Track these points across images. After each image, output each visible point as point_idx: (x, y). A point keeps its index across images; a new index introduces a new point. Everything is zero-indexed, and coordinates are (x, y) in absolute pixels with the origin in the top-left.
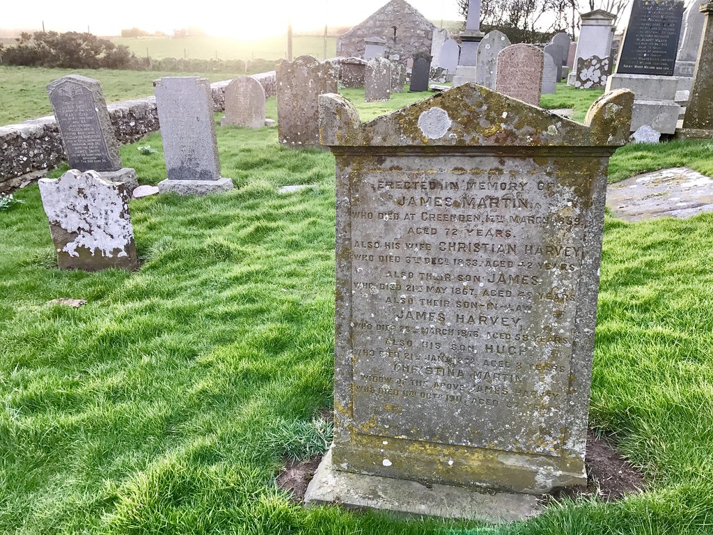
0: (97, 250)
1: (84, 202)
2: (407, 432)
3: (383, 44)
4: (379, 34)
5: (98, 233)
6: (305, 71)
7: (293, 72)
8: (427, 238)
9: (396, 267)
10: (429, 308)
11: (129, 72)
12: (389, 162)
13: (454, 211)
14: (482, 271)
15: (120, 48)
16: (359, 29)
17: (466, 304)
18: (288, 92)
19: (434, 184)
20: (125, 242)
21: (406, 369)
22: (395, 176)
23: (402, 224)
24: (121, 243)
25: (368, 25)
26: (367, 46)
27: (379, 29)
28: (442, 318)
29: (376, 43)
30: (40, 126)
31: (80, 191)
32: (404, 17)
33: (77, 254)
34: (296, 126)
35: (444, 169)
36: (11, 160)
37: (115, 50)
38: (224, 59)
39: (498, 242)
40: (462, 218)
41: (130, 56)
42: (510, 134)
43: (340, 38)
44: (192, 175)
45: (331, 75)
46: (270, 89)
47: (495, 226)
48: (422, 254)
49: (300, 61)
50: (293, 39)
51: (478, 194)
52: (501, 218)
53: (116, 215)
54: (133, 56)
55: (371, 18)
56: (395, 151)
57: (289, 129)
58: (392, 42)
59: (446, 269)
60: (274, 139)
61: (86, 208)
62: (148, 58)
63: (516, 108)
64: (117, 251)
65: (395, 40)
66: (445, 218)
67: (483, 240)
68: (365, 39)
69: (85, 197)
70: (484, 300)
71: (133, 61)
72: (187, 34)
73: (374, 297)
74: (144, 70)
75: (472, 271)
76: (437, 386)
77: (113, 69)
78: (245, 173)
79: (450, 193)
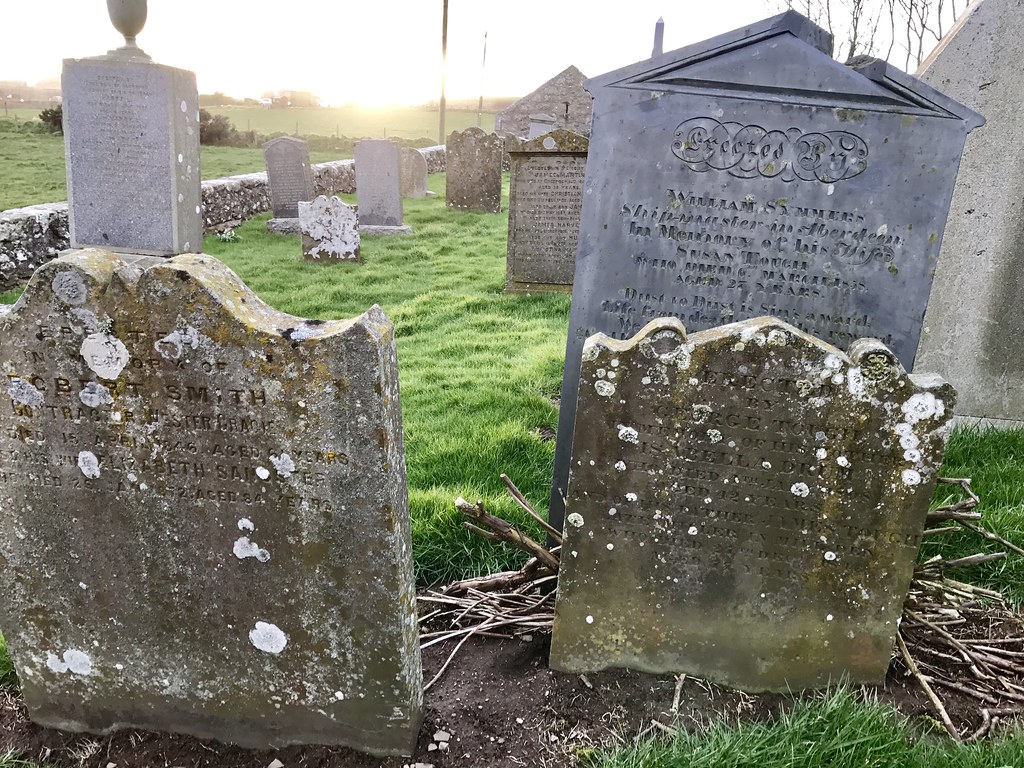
0: (334, 253)
1: (329, 218)
2: (537, 279)
3: (552, 122)
4: (547, 110)
5: (336, 240)
6: (473, 141)
7: (462, 141)
8: (547, 190)
9: (533, 203)
10: (547, 221)
11: (229, 149)
12: (532, 159)
13: (558, 179)
14: (569, 204)
15: (217, 119)
16: (523, 104)
17: (562, 219)
18: (456, 160)
19: (549, 168)
20: (355, 247)
21: (538, 249)
22: (534, 164)
23: (537, 185)
24: (351, 248)
25: (535, 99)
26: (531, 125)
27: (548, 105)
28: (552, 225)
29: (543, 121)
30: (238, 181)
31: (327, 210)
32: (579, 91)
33: (318, 256)
34: (462, 191)
35: (553, 161)
36: (219, 208)
37: (210, 121)
38: (349, 136)
39: (574, 191)
40: (560, 182)
41: (230, 129)
42: (577, 147)
43: (500, 115)
44: (380, 221)
45: (496, 145)
46: (436, 162)
47: (573, 185)
48: (545, 197)
49: (469, 132)
50: (446, 114)
51: (566, 171)
52: (575, 181)
53: (351, 227)
54: (233, 130)
55: (539, 91)
56: (534, 154)
57: (456, 193)
58: (563, 120)
59: (554, 203)
60: (442, 205)
61: (330, 222)
62: (252, 132)
63: (578, 138)
64: (348, 253)
65: (566, 118)
66: (554, 181)
67: (568, 190)
68: (531, 117)
69: (330, 214)
70: (569, 216)
71: (233, 135)
72: (289, 103)
73: (525, 217)
74: (247, 146)
75: (564, 204)
76: (550, 256)
77: (208, 145)
78: (420, 225)
79: (556, 171)
